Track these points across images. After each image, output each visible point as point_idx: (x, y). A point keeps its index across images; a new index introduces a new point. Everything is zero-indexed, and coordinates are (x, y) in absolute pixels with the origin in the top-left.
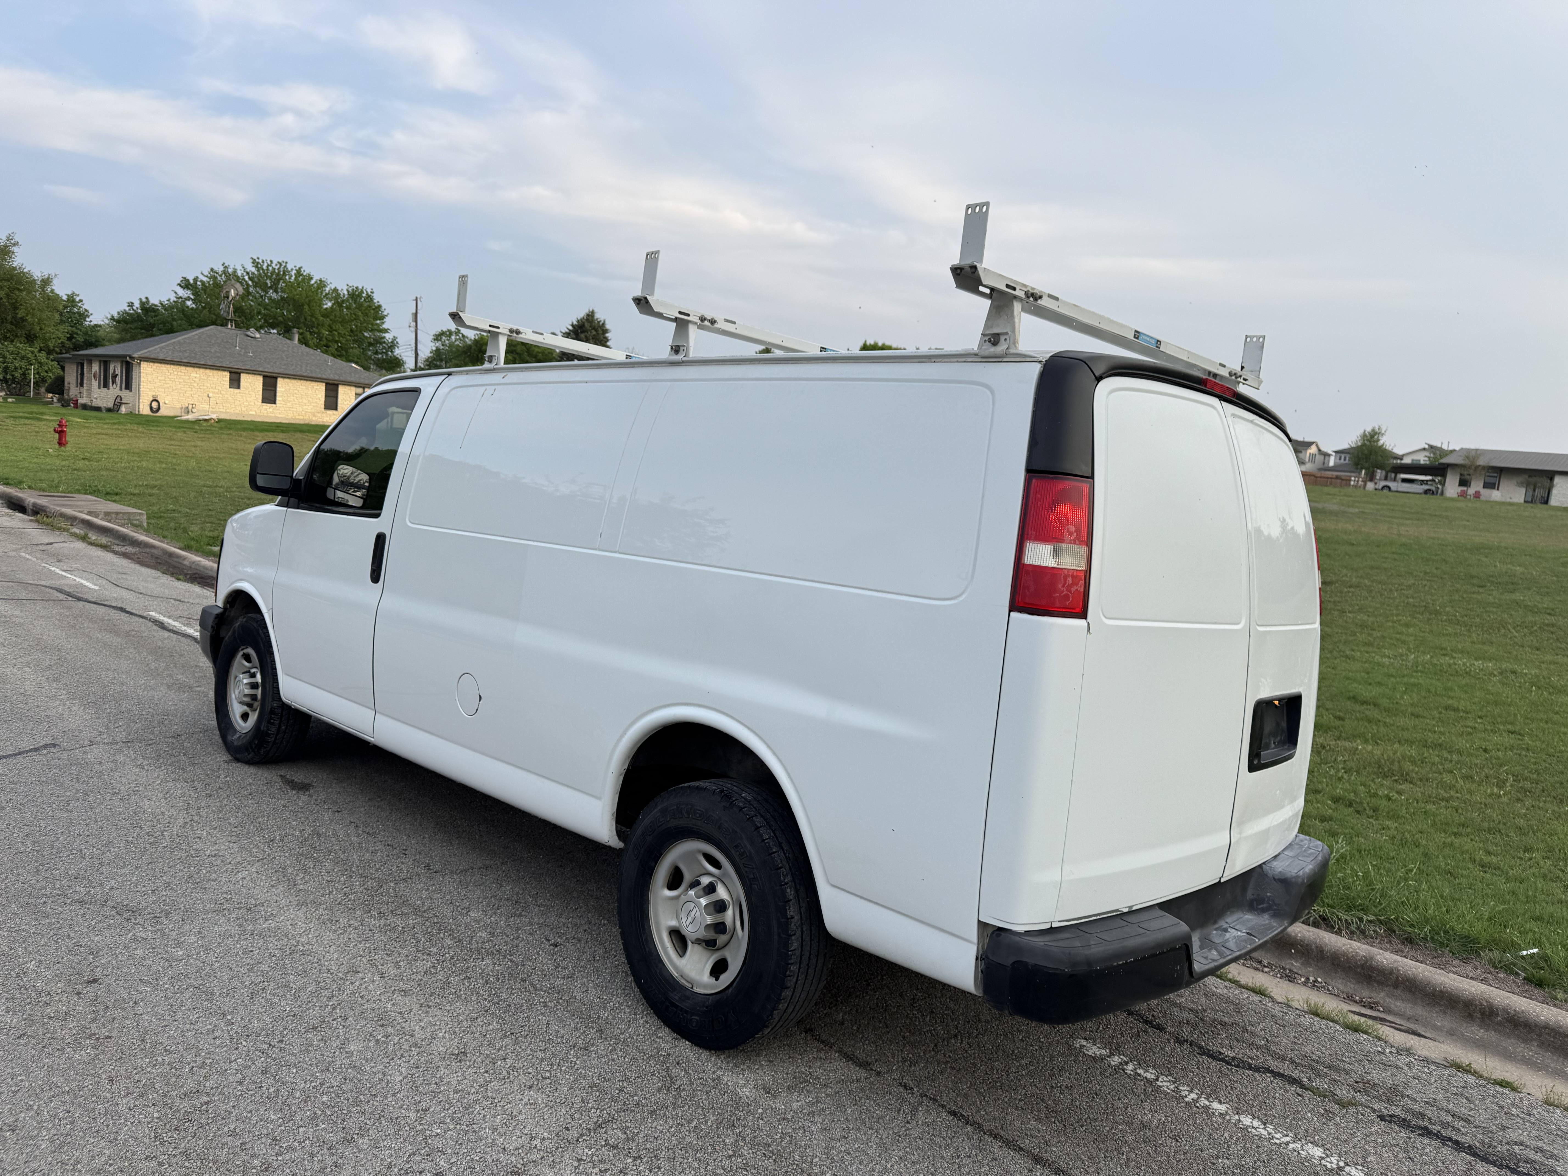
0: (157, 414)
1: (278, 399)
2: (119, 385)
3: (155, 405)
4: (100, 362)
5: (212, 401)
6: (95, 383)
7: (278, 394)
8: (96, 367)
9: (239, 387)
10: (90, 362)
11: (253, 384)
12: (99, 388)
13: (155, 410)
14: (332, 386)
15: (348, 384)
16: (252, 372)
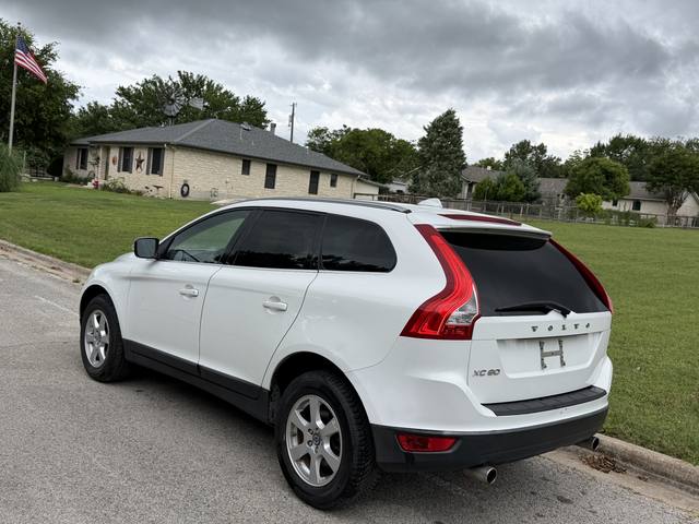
0: (187, 198)
1: (277, 184)
2: (145, 170)
3: (185, 189)
4: (121, 148)
5: (229, 186)
6: (113, 168)
7: (277, 180)
8: (115, 153)
9: (248, 174)
10: (107, 150)
11: (259, 172)
12: (119, 171)
13: (184, 194)
14: (315, 175)
15: (326, 171)
16: (260, 160)
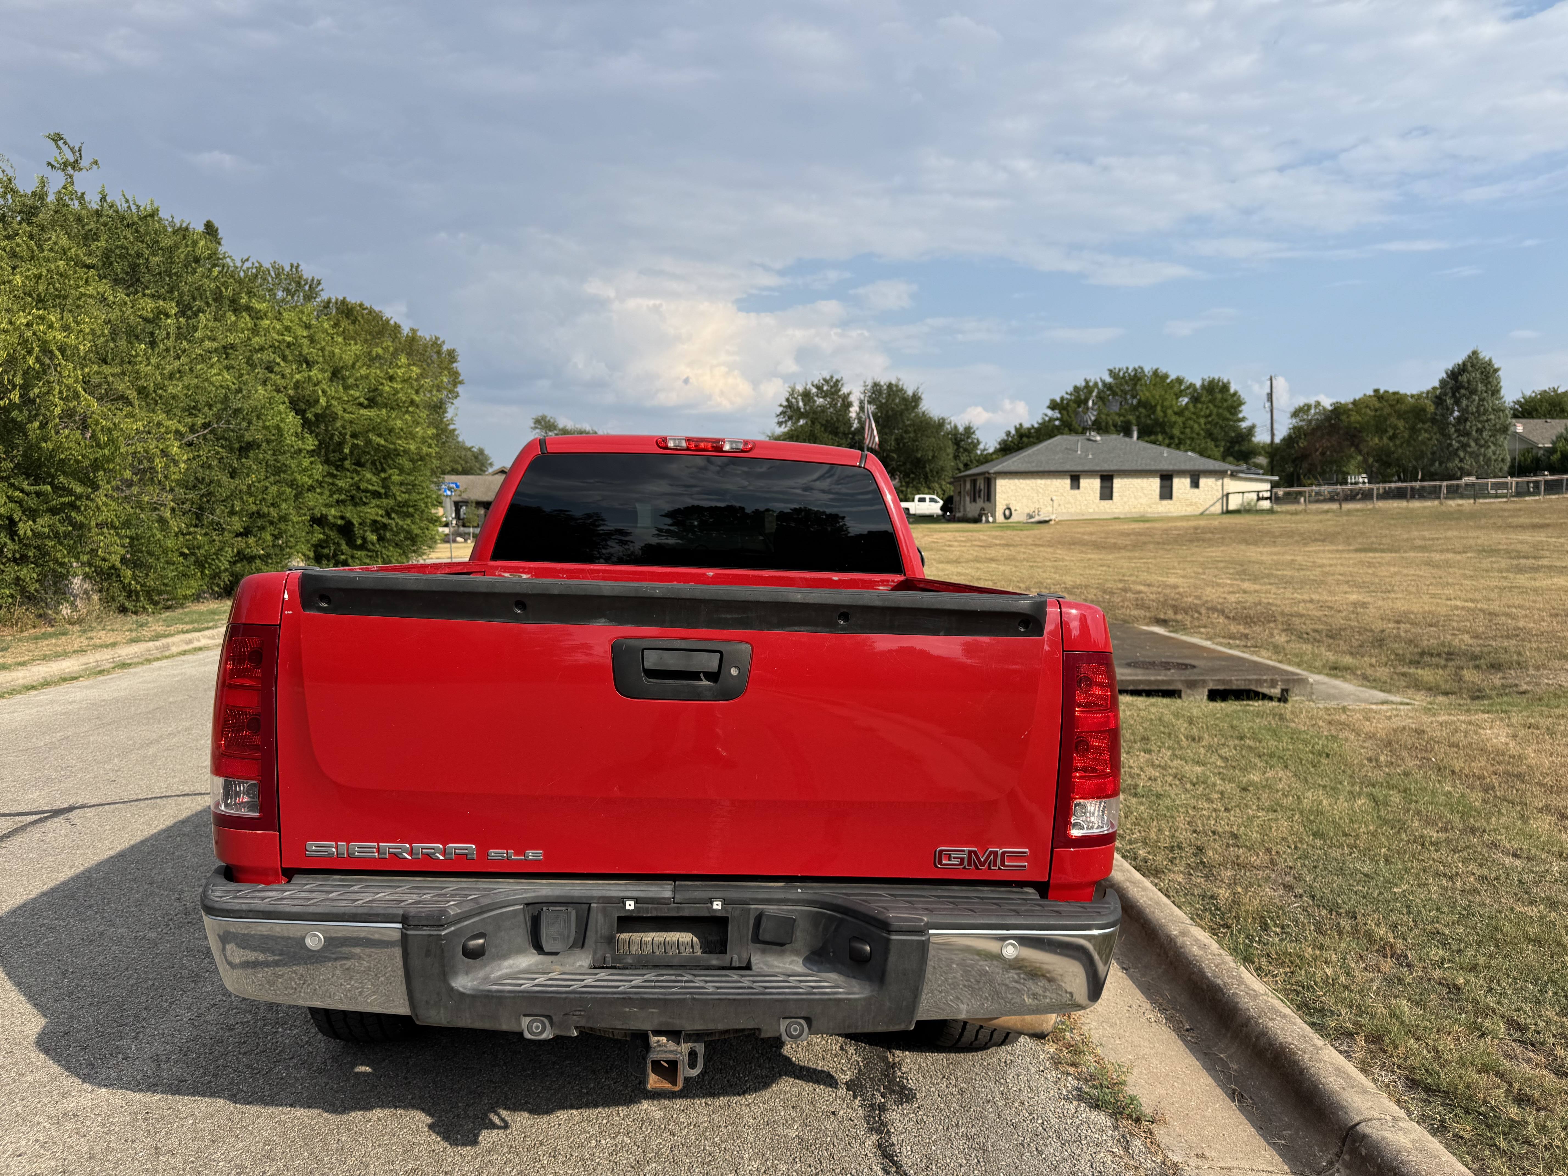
0: (1010, 520)
1: (1115, 495)
2: (982, 498)
3: (1007, 512)
5: (1056, 504)
6: (968, 499)
7: (1115, 490)
8: (968, 486)
9: (1078, 488)
10: (965, 482)
11: (1091, 485)
12: (970, 503)
13: (1007, 518)
14: (1166, 478)
15: (1182, 473)
16: (1090, 474)
